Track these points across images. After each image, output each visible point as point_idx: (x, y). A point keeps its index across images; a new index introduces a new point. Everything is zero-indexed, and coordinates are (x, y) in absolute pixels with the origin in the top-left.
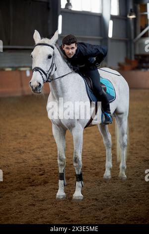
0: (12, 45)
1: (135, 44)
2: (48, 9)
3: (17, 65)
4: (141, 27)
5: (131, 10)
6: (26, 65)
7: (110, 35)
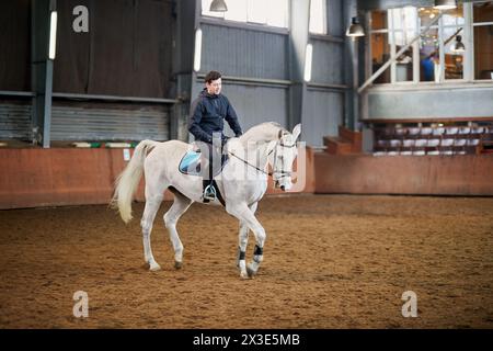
0: (92, 93)
1: (360, 97)
2: (175, 15)
3: (102, 138)
4: (374, 60)
5: (354, 19)
6: (122, 138)
7: (307, 77)
